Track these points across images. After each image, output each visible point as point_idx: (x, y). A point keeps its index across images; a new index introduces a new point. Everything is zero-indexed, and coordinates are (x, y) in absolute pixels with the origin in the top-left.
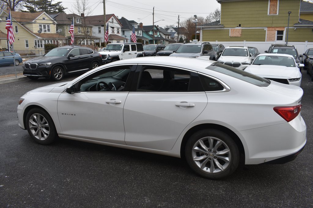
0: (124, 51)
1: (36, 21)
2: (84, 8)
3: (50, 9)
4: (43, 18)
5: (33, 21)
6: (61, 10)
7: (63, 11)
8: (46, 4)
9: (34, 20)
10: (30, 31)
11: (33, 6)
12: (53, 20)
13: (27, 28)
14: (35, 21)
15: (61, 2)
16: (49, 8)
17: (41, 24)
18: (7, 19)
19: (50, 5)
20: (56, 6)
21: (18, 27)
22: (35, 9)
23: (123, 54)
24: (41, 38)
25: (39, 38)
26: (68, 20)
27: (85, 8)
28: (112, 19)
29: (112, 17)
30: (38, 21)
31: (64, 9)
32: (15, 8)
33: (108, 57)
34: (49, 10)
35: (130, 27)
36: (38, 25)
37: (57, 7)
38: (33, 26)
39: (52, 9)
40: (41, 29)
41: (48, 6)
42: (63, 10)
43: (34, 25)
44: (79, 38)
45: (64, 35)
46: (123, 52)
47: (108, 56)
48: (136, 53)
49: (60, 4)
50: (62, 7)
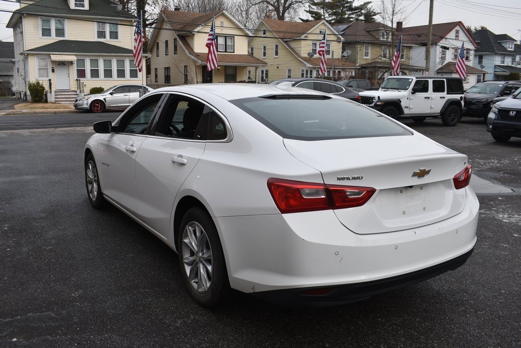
0: (415, 91)
1: (308, 36)
2: (393, 11)
3: (350, 14)
4: (320, 32)
5: (303, 37)
6: (369, 16)
7: (373, 19)
8: (344, 7)
9: (304, 35)
10: (296, 53)
11: (321, 11)
12: (337, 33)
13: (292, 49)
14: (305, 37)
15: (371, 2)
16: (348, 13)
17: (315, 42)
18: (264, 33)
19: (351, 8)
20: (362, 9)
21: (279, 47)
22: (324, 16)
23: (412, 96)
24: (311, 66)
25: (308, 65)
26: (365, 33)
27: (395, 12)
28: (457, 32)
29: (458, 28)
30: (311, 37)
31: (375, 14)
32: (286, 15)
33: (377, 102)
34: (346, 16)
35: (495, 48)
36: (311, 43)
37: (363, 11)
38: (302, 46)
39: (352, 16)
40: (314, 51)
41: (347, 10)
42: (374, 17)
43: (303, 43)
44: (380, 67)
45: (355, 62)
46: (412, 93)
47: (377, 99)
48: (444, 98)
49: (369, 6)
50: (372, 12)
